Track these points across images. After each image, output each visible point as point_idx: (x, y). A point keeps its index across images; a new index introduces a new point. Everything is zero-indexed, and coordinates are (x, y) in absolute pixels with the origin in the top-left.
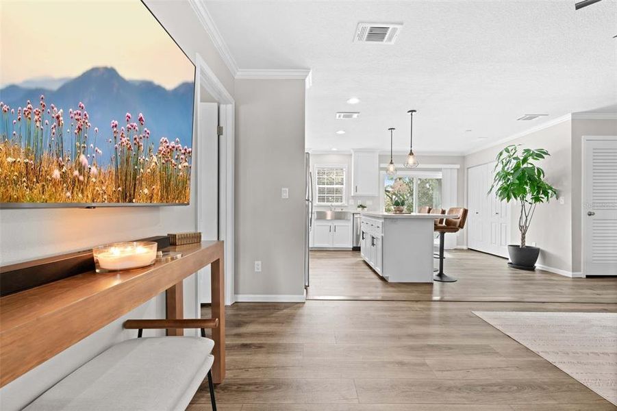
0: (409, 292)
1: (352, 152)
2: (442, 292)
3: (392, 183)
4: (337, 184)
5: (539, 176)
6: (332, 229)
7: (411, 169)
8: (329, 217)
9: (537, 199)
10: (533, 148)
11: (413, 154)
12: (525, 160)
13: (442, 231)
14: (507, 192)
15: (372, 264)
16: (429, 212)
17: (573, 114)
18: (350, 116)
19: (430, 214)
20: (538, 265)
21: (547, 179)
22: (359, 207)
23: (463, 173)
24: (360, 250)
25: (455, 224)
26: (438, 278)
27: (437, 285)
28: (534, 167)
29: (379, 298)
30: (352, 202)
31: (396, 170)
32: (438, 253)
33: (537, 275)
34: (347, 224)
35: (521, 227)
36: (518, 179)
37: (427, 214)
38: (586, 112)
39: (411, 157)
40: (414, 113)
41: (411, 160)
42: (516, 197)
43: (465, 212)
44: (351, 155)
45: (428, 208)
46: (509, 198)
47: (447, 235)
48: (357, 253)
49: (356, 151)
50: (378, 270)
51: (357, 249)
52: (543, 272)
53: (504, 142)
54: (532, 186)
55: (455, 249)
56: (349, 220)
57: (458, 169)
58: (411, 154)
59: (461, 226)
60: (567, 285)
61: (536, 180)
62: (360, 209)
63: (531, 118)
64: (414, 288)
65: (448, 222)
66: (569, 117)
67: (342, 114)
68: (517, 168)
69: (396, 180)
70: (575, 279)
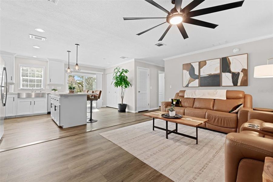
0: (74, 131)
1: (48, 60)
2: (92, 127)
3: (79, 79)
4: (37, 77)
5: (126, 79)
6: (33, 103)
7: (77, 72)
8: (33, 96)
9: (126, 87)
10: (125, 69)
11: (78, 65)
12: (122, 73)
13: (91, 100)
14: (117, 84)
15: (55, 120)
16: (87, 92)
17: (135, 59)
18: (41, 39)
19: (88, 93)
20: (127, 110)
21: (129, 80)
22: (52, 90)
23: (104, 76)
24: (50, 114)
25: (97, 97)
26: (90, 122)
27: (89, 125)
28: (125, 76)
29: (58, 138)
30: (47, 87)
31: (71, 72)
32: (90, 110)
33: (126, 114)
34: (43, 100)
35: (122, 97)
36: (120, 79)
37: (87, 93)
38: (138, 59)
39: (77, 66)
40: (78, 46)
41: (77, 68)
42: (119, 86)
43: (101, 92)
44: (48, 61)
45: (87, 90)
46: (117, 87)
47: (93, 102)
48: (49, 115)
49: (50, 60)
50: (58, 123)
51: (49, 113)
52: (128, 112)
53: (116, 66)
54: (124, 82)
55: (102, 107)
56: (45, 97)
57: (102, 74)
58: (77, 65)
59: (99, 98)
60: (132, 116)
61: (125, 80)
62: (54, 91)
63: (124, 58)
64: (75, 129)
65: (95, 96)
66: (133, 60)
67: (34, 36)
68: (120, 76)
69: (81, 77)
70: (136, 113)
